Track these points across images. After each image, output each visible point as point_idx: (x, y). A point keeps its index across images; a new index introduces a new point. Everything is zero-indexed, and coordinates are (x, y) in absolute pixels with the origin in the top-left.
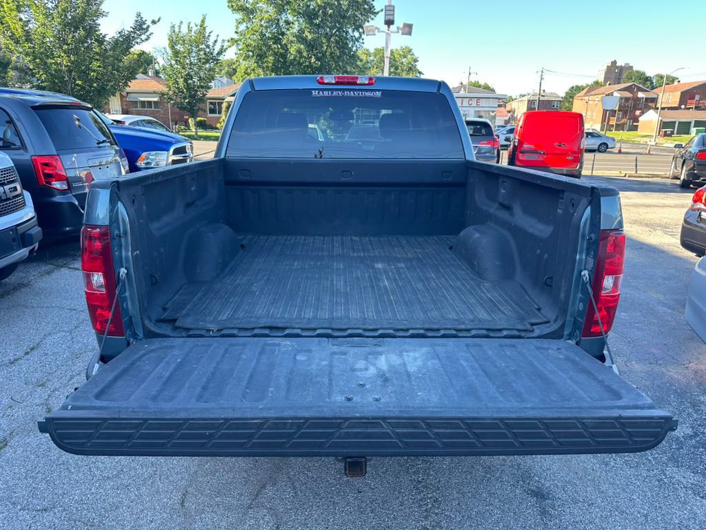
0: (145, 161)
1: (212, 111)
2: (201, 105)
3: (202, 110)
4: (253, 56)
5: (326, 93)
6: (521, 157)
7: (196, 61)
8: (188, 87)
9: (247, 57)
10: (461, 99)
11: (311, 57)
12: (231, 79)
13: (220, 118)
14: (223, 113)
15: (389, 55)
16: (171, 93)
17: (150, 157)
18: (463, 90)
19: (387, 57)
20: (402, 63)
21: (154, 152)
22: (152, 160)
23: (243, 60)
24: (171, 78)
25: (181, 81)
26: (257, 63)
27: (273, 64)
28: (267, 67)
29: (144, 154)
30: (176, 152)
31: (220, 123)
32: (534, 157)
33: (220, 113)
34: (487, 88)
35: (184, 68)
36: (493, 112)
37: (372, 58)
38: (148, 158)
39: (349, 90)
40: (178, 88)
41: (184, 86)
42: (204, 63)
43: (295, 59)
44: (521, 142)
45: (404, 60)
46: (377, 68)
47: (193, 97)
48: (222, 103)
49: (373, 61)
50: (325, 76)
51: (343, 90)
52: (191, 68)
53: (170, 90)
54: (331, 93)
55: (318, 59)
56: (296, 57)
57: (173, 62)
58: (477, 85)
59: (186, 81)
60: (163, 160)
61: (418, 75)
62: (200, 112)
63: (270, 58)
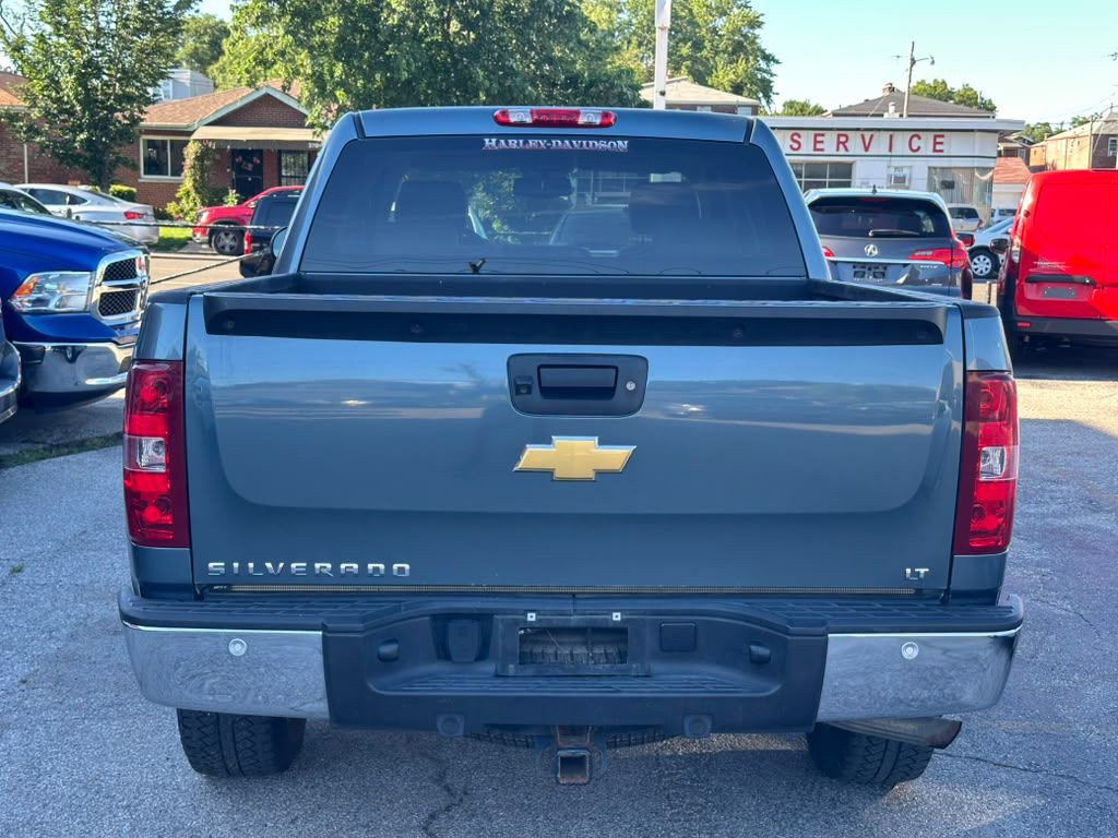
0: (34, 296)
1: (154, 166)
2: (124, 151)
3: (126, 164)
4: (283, 14)
5: (513, 143)
6: (1031, 293)
7: (113, 26)
8: (89, 101)
9: (265, 18)
10: (886, 135)
11: (448, 20)
12: (204, 72)
13: (176, 186)
14: (187, 172)
15: (668, 24)
16: (35, 114)
17: (47, 286)
18: (892, 109)
19: (662, 29)
20: (714, 31)
21: (55, 274)
22: (53, 293)
23: (254, 25)
24: (39, 72)
25: (67, 81)
26: (294, 34)
27: (341, 39)
28: (324, 44)
29: (31, 279)
30: (113, 273)
31: (178, 200)
32: (1068, 294)
33: (178, 171)
34: (971, 101)
35: (77, 45)
36: (985, 170)
37: (625, 16)
38: (41, 289)
39: (562, 137)
40: (59, 100)
41: (76, 95)
42: (137, 32)
43: (401, 25)
44: (1029, 255)
45: (720, 22)
46: (640, 44)
47: (100, 126)
48: (186, 143)
49: (630, 23)
50: (510, 109)
51: (549, 137)
52: (98, 47)
53: (34, 105)
54: (524, 143)
55: (468, 24)
56: (404, 19)
57: (49, 29)
58: (940, 93)
59: (82, 80)
60: (80, 293)
61: (763, 64)
62: (121, 170)
63: (331, 19)
